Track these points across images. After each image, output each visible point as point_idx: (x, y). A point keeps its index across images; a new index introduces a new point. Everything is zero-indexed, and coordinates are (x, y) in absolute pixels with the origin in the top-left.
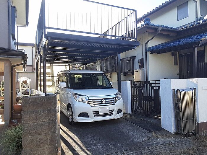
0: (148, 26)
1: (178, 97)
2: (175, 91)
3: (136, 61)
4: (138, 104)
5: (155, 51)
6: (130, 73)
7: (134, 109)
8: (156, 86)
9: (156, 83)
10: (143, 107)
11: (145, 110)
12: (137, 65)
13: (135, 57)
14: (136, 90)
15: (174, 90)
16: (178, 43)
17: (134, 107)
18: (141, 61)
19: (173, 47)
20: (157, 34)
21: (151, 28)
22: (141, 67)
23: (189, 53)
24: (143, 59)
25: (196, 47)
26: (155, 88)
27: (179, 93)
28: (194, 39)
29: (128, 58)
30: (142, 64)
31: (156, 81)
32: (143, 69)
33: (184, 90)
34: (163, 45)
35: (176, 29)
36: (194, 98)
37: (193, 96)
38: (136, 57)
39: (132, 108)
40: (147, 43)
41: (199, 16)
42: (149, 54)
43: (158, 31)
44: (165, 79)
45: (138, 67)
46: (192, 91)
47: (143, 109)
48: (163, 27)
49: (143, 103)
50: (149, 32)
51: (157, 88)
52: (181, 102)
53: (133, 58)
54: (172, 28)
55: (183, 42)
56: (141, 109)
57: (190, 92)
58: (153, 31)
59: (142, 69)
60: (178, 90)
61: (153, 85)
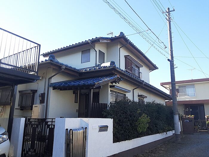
0: (52, 62)
1: (70, 137)
2: (69, 130)
3: (37, 95)
4: (30, 145)
5: (57, 87)
6: (28, 108)
7: (25, 151)
8: (52, 125)
9: (52, 122)
10: (35, 148)
11: (37, 152)
12: (37, 99)
13: (36, 91)
14: (31, 128)
15: (67, 129)
16: (78, 83)
17: (25, 149)
18: (43, 95)
19: (74, 86)
20: (60, 71)
21: (55, 65)
22: (42, 102)
23: (88, 93)
24: (44, 93)
25: (92, 88)
26: (50, 127)
27: (71, 133)
28: (90, 82)
29: (28, 91)
30: (43, 99)
31: (52, 119)
32: (44, 104)
33: (76, 130)
34: (65, 82)
35: (78, 70)
36: (85, 137)
37: (84, 136)
38: (38, 91)
39: (23, 150)
40: (51, 78)
41: (98, 63)
42: (51, 89)
43: (62, 70)
44: (61, 117)
45: (38, 101)
46: (84, 130)
47: (35, 151)
48: (66, 66)
49: (36, 144)
50: (53, 69)
51: (53, 127)
52: (73, 143)
53: (34, 92)
54: (75, 69)
55: (82, 83)
56: (33, 151)
57: (81, 131)
58: (57, 68)
59: (42, 104)
60: (71, 130)
61: (49, 123)
